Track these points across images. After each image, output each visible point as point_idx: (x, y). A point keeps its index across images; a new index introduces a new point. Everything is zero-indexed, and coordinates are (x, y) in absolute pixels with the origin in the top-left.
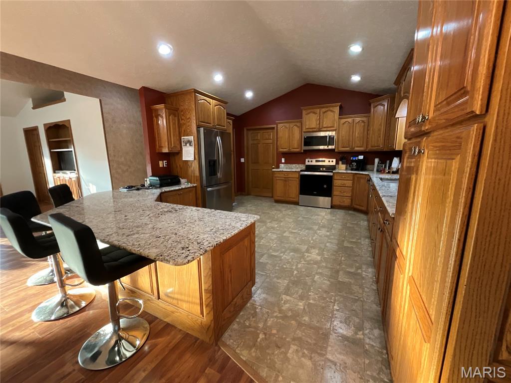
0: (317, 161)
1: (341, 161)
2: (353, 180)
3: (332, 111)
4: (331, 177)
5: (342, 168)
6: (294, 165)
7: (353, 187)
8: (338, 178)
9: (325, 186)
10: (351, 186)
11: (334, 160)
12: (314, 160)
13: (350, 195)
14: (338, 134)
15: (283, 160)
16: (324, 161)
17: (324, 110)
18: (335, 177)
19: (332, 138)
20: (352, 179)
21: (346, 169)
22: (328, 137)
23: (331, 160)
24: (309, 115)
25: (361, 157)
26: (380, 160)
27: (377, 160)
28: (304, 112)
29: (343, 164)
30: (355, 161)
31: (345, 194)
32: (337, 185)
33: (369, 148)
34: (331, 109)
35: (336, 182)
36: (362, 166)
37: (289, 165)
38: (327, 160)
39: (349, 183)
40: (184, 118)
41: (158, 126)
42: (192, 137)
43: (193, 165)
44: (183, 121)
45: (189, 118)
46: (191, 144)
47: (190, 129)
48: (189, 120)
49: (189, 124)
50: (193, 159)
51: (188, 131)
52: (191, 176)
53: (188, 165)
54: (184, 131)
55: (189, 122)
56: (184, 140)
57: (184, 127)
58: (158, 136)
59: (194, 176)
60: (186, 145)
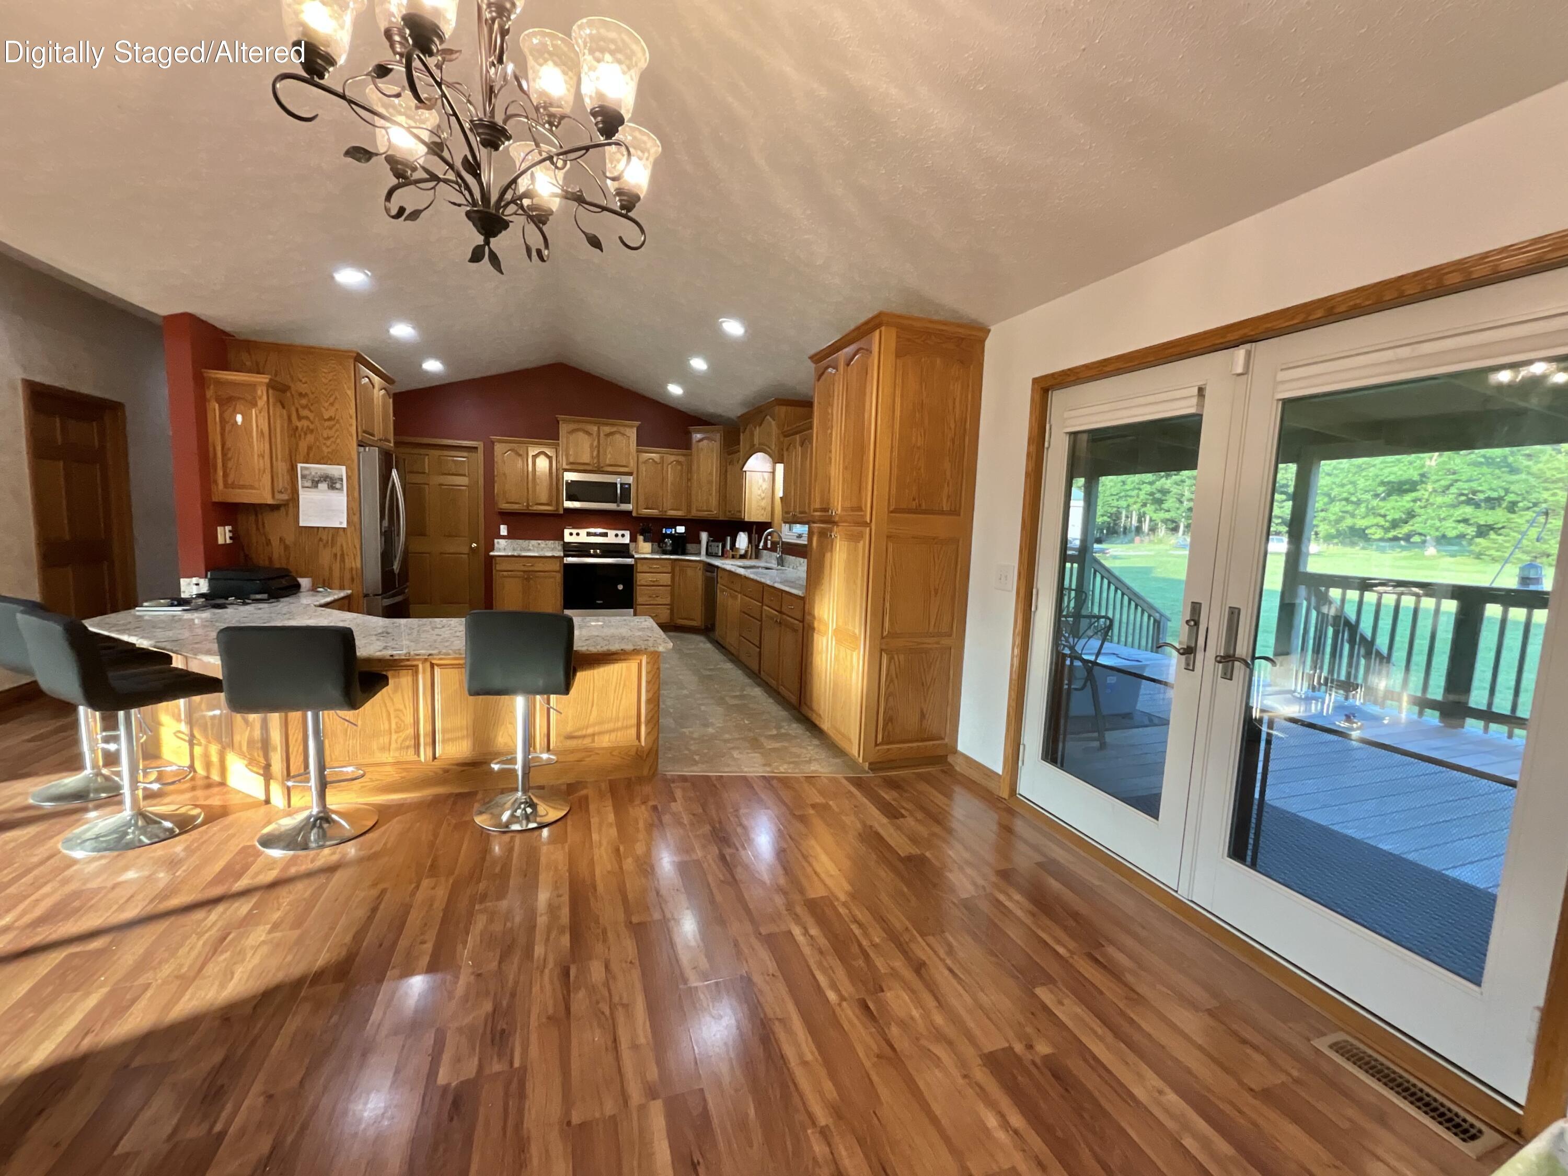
0: (589, 534)
1: (641, 534)
2: (673, 572)
3: (623, 434)
4: (630, 567)
5: (644, 549)
6: (534, 542)
7: (672, 586)
8: (645, 568)
9: (620, 587)
10: (669, 583)
11: (627, 533)
12: (583, 532)
13: (668, 601)
14: (637, 480)
15: (504, 530)
16: (605, 535)
17: (607, 429)
18: (640, 568)
19: (626, 489)
20: (669, 569)
21: (653, 552)
22: (619, 486)
23: (620, 533)
24: (574, 435)
25: (681, 529)
26: (710, 535)
27: (704, 536)
28: (564, 429)
29: (645, 541)
30: (670, 536)
31: (659, 601)
32: (643, 582)
33: (694, 513)
34: (622, 429)
35: (642, 578)
36: (680, 545)
37: (521, 541)
38: (611, 533)
39: (666, 578)
40: (311, 416)
41: (228, 428)
42: (344, 468)
43: (341, 540)
44: (305, 423)
45: (330, 419)
46: (338, 486)
47: (333, 447)
48: (332, 423)
49: (331, 433)
50: (345, 525)
51: (325, 450)
52: (331, 569)
53: (321, 540)
54: (310, 448)
55: (331, 428)
56: (306, 472)
57: (310, 438)
58: (224, 454)
59: (342, 569)
60: (316, 487)
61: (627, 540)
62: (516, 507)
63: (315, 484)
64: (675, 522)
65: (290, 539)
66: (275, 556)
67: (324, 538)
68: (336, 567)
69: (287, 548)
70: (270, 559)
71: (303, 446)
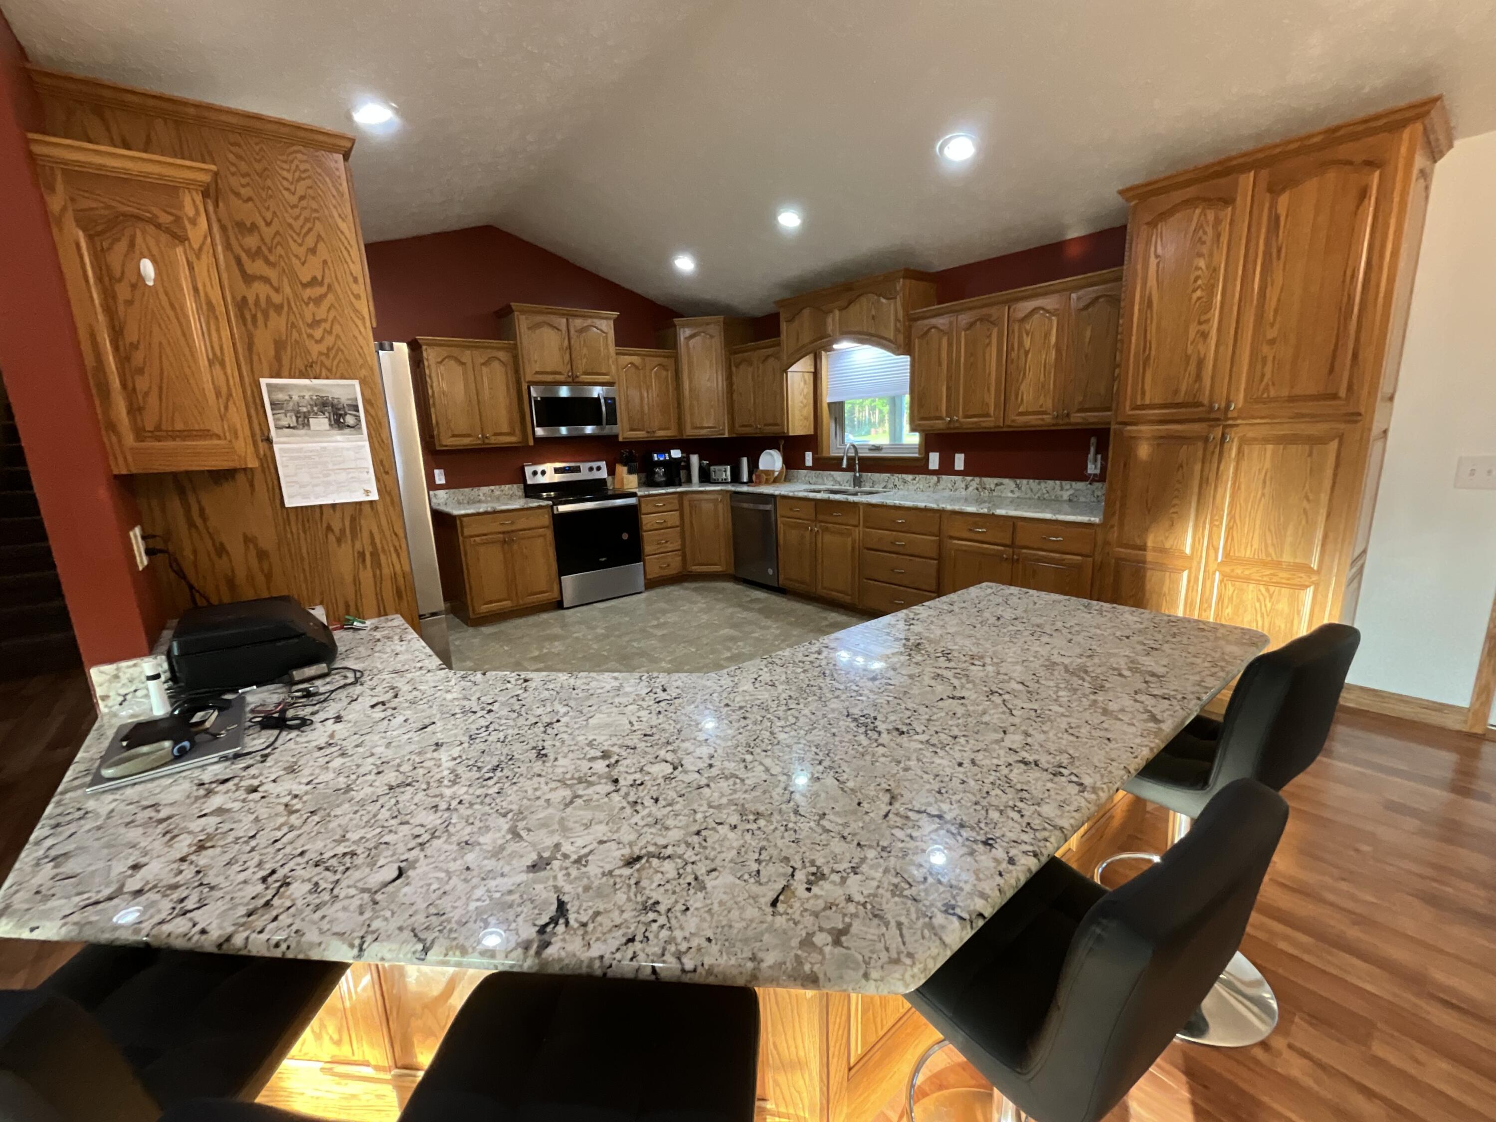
0: (556, 471)
2: (677, 509)
3: (598, 329)
5: (629, 484)
6: (485, 489)
7: (682, 525)
8: (650, 508)
9: (625, 536)
10: (678, 523)
11: (603, 464)
12: (548, 468)
13: (677, 545)
14: (619, 393)
15: (439, 478)
16: (577, 470)
17: (578, 323)
18: (644, 508)
19: (613, 404)
22: (602, 401)
23: (595, 465)
24: (538, 332)
25: (676, 454)
27: (695, 459)
28: (522, 322)
29: (630, 472)
30: (660, 464)
32: (648, 527)
34: (595, 322)
35: (648, 520)
37: (467, 490)
38: (585, 466)
39: (673, 518)
40: (272, 274)
41: (123, 291)
42: (356, 383)
43: (367, 524)
44: (260, 289)
45: (314, 282)
46: (350, 420)
47: (330, 340)
48: (318, 291)
49: (321, 313)
50: (374, 496)
51: (315, 349)
52: (356, 581)
53: (329, 528)
54: (279, 346)
55: (318, 301)
56: (281, 396)
57: (278, 323)
58: (123, 360)
59: (378, 580)
60: (307, 425)
61: (603, 474)
62: (466, 441)
63: (303, 420)
64: (665, 445)
65: (267, 538)
66: (241, 574)
67: (336, 526)
68: (366, 576)
69: (262, 555)
70: (231, 583)
71: (264, 341)
